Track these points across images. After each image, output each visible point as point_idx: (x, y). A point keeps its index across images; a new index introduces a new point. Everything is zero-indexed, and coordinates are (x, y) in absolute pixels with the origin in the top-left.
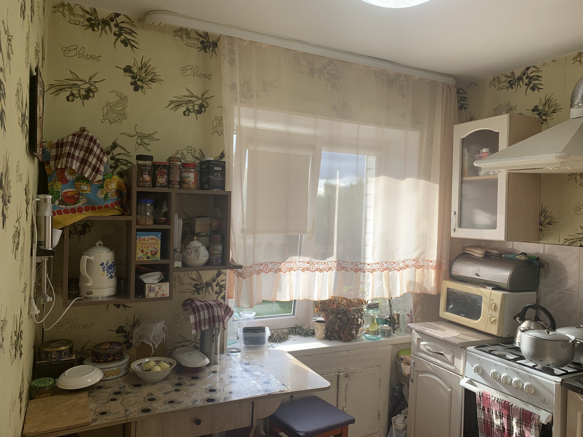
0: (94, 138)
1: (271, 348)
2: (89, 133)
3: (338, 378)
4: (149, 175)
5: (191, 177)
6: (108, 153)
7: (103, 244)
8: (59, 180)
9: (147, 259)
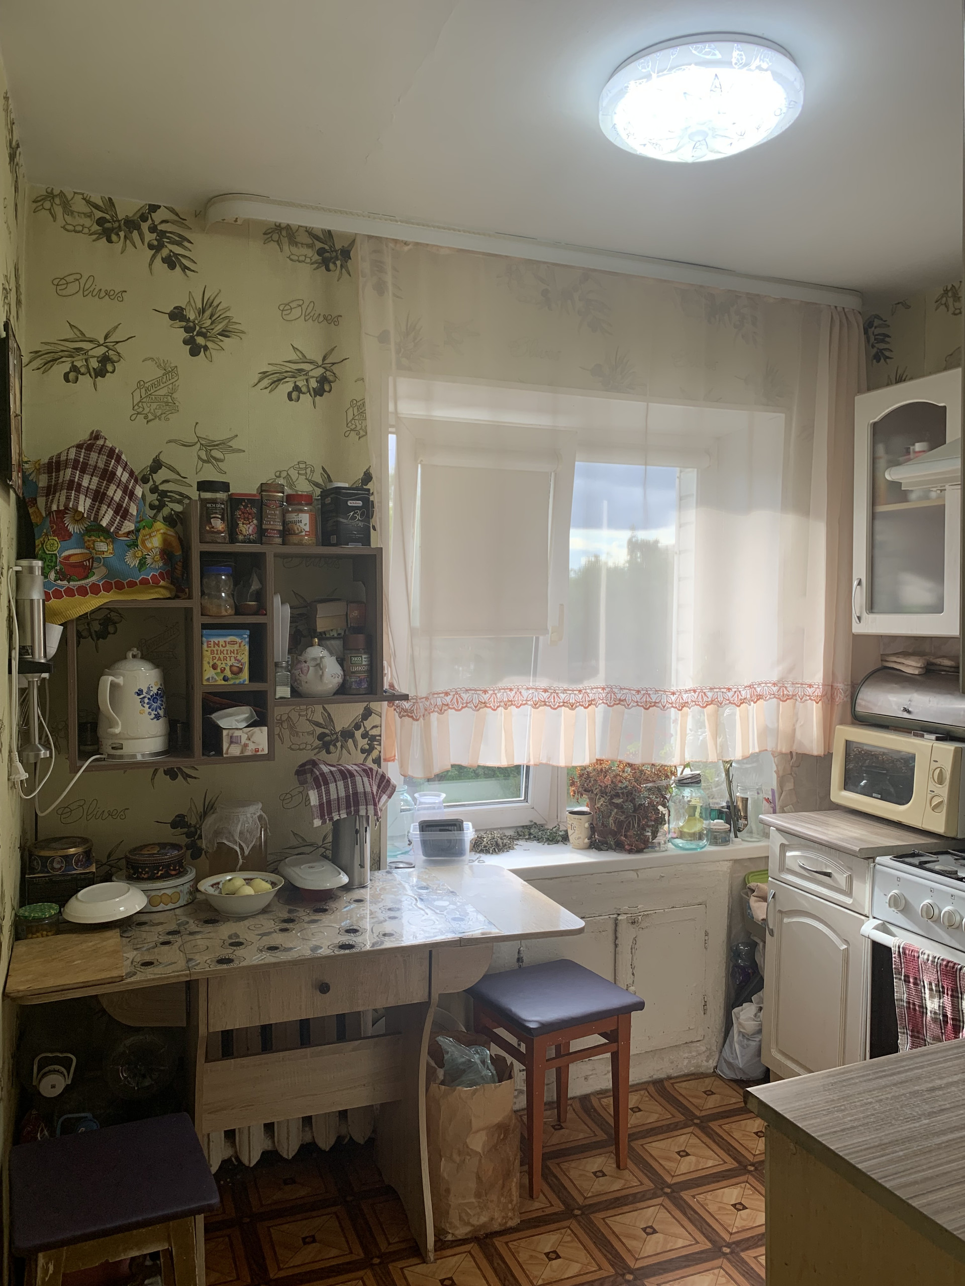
0: (117, 451)
1: (476, 863)
2: (107, 441)
3: (616, 925)
4: (222, 519)
5: (304, 521)
6: (145, 480)
7: (140, 655)
8: (55, 533)
9: (223, 682)
